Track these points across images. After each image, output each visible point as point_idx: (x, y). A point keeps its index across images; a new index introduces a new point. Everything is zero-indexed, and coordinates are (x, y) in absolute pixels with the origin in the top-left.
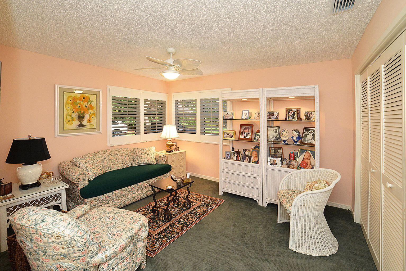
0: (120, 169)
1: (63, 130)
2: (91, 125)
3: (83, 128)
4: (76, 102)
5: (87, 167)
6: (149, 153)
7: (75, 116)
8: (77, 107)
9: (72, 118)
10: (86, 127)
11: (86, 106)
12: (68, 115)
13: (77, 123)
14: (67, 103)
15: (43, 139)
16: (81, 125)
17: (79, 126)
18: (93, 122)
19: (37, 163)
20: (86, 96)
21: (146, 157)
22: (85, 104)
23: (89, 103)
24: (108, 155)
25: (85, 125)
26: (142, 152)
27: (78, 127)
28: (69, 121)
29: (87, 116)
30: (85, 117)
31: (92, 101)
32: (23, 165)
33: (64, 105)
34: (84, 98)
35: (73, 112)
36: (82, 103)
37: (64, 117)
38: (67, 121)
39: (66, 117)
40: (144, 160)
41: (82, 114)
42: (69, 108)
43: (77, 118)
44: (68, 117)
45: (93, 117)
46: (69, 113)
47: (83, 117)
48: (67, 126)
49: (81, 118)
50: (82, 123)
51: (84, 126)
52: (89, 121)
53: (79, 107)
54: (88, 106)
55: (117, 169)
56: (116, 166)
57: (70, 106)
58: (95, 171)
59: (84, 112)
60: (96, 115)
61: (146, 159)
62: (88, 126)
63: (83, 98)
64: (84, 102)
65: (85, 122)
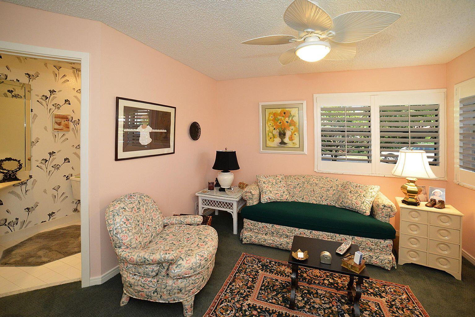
0: (317, 204)
1: (266, 147)
2: (294, 143)
3: (285, 146)
4: (277, 118)
5: (263, 188)
6: (363, 194)
7: (276, 132)
8: (278, 124)
9: (273, 135)
10: (287, 145)
11: (287, 122)
12: (269, 131)
13: (278, 140)
14: (269, 120)
15: (234, 153)
16: (283, 143)
17: (281, 143)
18: (296, 140)
19: (230, 172)
20: (287, 111)
21: (355, 198)
22: (286, 120)
23: (291, 119)
24: (303, 182)
25: (287, 143)
26: (352, 189)
27: (280, 145)
28: (271, 138)
29: (288, 133)
30: (286, 134)
31: (294, 116)
32: (222, 172)
33: (266, 122)
34: (285, 113)
35: (275, 129)
36: (283, 118)
37: (266, 135)
38: (269, 138)
39: (268, 134)
40: (350, 202)
41: (283, 131)
42: (270, 125)
43: (279, 135)
44: (270, 134)
45: (295, 135)
46: (271, 130)
47: (284, 134)
48: (270, 144)
49: (282, 135)
50: (284, 140)
51: (285, 144)
52: (291, 139)
53: (280, 123)
54: (289, 121)
55: (312, 202)
56: (311, 198)
57: (271, 123)
58: (271, 195)
59: (285, 129)
60: (299, 131)
61: (353, 202)
62: (290, 144)
63: (283, 113)
64: (285, 117)
65: (286, 140)
